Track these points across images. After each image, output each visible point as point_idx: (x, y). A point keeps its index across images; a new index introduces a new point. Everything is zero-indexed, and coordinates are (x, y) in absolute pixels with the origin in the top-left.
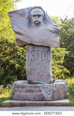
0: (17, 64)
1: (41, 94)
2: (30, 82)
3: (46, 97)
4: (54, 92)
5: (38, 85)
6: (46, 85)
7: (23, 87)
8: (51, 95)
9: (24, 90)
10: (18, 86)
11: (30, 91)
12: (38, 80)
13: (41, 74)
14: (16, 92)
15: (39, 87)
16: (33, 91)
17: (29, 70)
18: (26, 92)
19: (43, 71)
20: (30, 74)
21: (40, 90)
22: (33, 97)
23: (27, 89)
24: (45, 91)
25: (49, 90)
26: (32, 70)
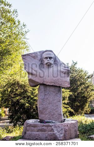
0: (27, 104)
1: (54, 134)
2: (41, 121)
3: (58, 136)
4: (65, 132)
5: (50, 124)
6: (58, 124)
7: (35, 126)
8: (63, 134)
9: (35, 129)
10: (30, 125)
11: (41, 130)
12: (49, 119)
13: (52, 113)
14: (28, 131)
15: (51, 126)
16: (45, 131)
17: (41, 109)
18: (38, 131)
19: (54, 110)
20: (42, 113)
21: (52, 129)
22: (45, 136)
23: (39, 128)
24: (57, 130)
25: (60, 129)
26: (44, 109)
